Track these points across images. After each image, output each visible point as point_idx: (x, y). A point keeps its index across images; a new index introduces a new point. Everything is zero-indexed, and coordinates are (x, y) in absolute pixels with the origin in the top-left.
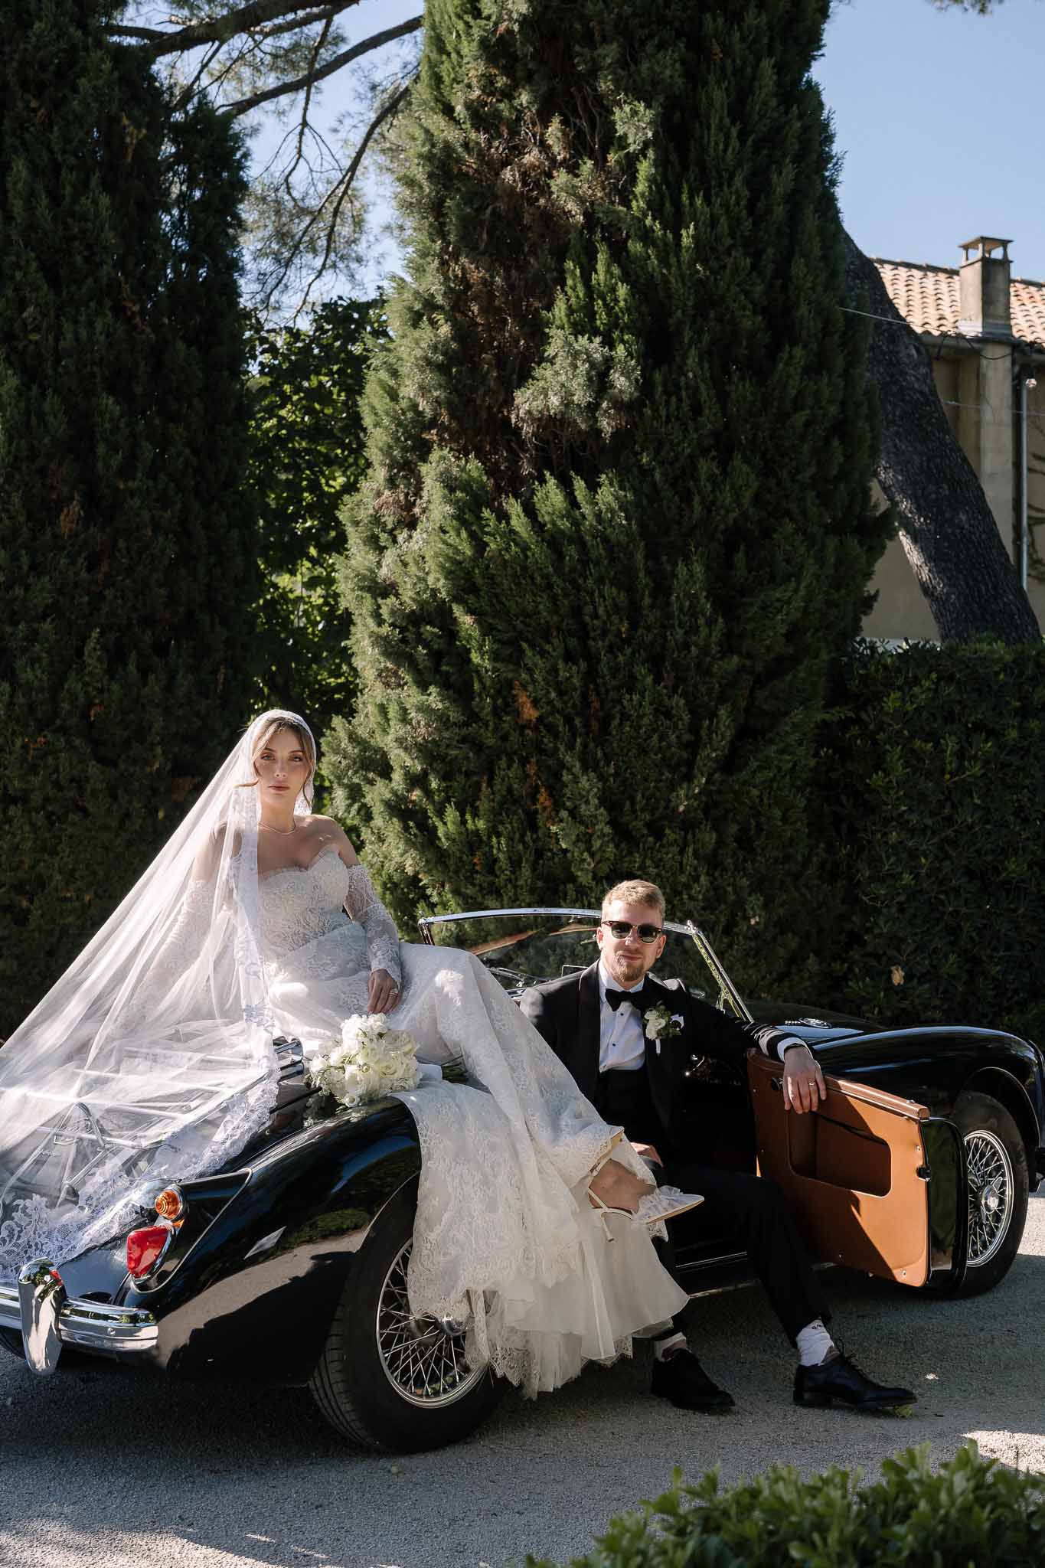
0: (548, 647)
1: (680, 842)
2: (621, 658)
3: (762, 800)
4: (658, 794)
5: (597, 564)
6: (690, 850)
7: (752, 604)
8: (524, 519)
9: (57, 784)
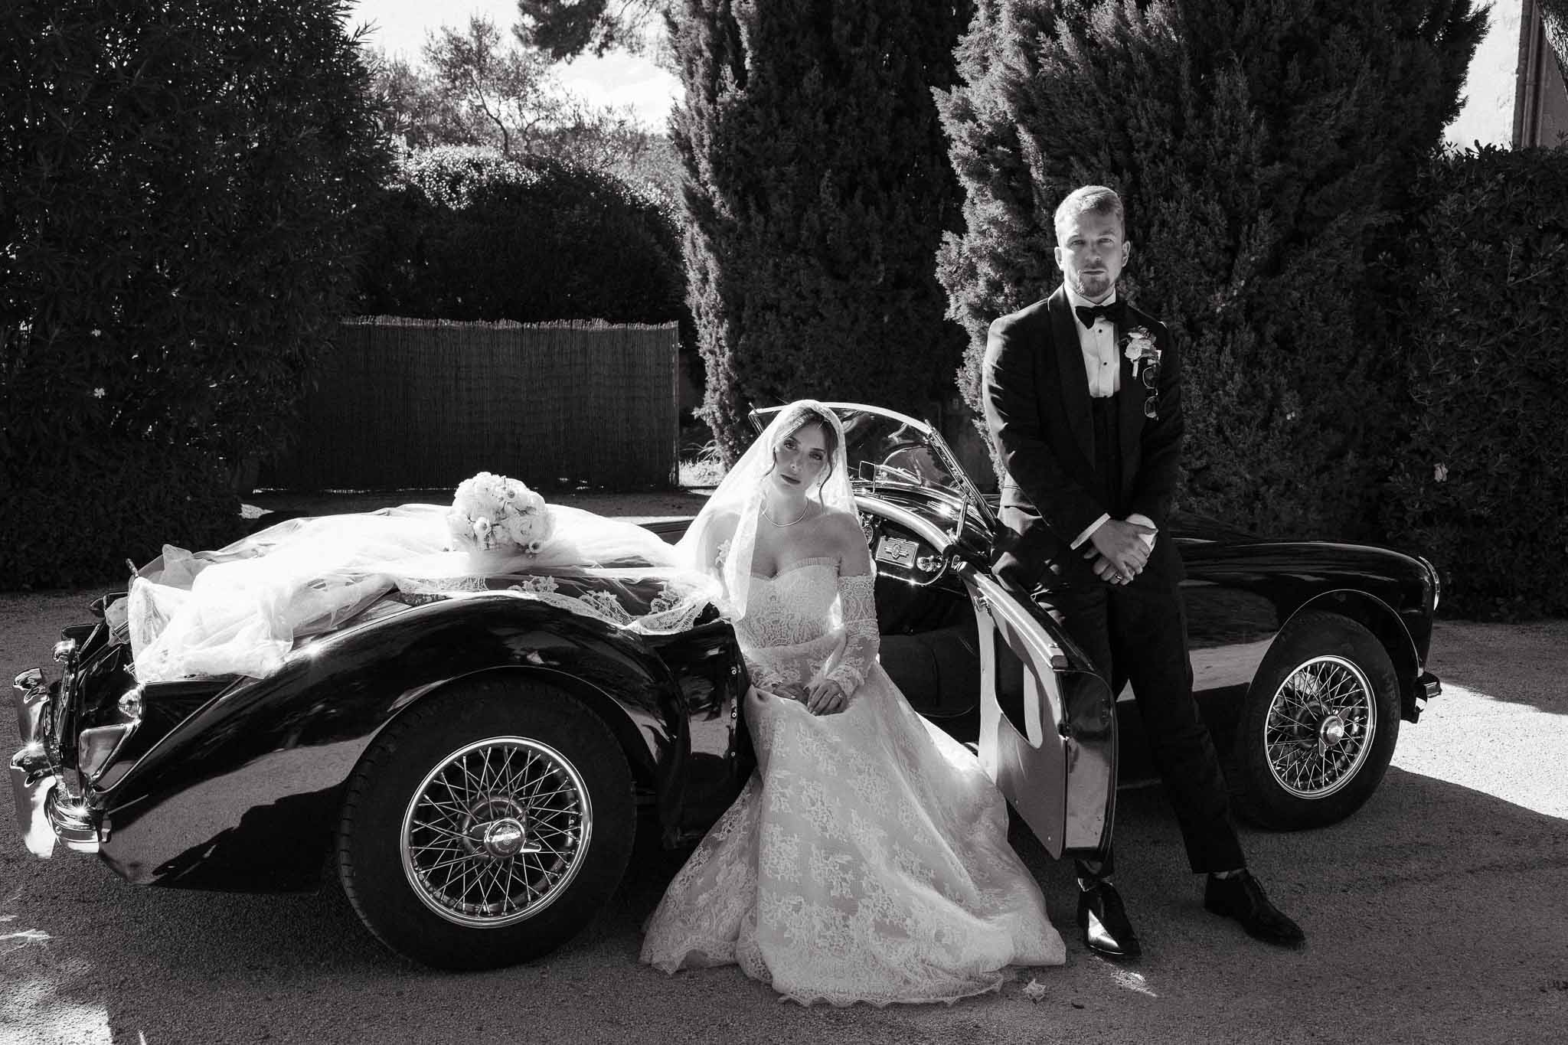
0: (1094, 160)
1: (1218, 341)
2: (1162, 168)
3: (1302, 303)
4: (1198, 297)
5: (1141, 78)
6: (1227, 350)
7: (1301, 112)
8: (1071, 39)
9: (799, 295)
